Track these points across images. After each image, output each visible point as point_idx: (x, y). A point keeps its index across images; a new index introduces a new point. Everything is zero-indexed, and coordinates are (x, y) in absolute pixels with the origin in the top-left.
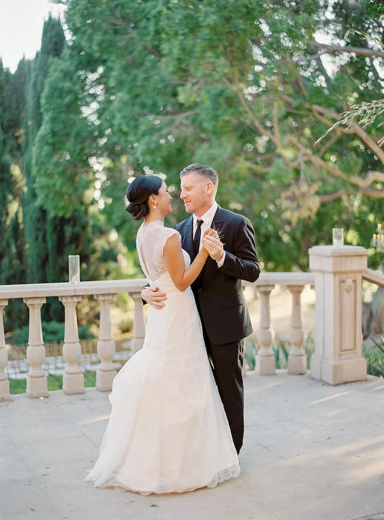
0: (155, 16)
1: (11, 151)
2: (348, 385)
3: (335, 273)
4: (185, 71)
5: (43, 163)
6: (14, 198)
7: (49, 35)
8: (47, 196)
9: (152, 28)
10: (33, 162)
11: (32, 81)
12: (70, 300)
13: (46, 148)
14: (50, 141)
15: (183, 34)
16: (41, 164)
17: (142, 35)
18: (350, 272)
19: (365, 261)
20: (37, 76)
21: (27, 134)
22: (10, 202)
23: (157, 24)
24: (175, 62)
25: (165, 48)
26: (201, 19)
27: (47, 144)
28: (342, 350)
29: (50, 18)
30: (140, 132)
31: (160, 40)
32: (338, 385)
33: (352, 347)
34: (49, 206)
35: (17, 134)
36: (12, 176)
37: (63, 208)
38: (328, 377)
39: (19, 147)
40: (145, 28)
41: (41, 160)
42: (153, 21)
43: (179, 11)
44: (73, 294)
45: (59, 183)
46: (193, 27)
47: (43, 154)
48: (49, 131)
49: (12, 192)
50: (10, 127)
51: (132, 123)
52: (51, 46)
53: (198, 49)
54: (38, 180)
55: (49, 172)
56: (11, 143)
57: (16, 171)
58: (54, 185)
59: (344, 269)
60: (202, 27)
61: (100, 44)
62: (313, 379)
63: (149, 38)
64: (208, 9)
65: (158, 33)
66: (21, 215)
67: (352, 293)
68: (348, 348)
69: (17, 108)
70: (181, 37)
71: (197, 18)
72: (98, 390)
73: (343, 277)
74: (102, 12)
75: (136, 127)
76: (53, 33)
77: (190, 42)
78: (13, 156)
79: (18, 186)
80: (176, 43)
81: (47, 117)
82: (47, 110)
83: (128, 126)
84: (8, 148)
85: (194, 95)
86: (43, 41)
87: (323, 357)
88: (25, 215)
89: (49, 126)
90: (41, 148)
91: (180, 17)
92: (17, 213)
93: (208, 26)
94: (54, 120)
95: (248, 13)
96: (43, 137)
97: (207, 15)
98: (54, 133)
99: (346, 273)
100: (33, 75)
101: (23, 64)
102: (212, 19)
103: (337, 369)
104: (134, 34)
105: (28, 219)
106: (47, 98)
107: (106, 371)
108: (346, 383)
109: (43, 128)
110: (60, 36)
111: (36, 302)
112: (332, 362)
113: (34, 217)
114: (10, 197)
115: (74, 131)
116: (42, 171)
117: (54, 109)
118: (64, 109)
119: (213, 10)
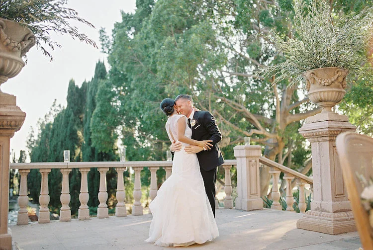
0: (153, 55)
1: (78, 124)
2: (254, 211)
3: (246, 157)
4: (168, 78)
5: (96, 126)
6: (78, 147)
7: (98, 69)
8: (97, 142)
9: (151, 60)
10: (91, 125)
11: (90, 90)
12: (120, 169)
13: (98, 119)
14: (100, 115)
15: (167, 61)
16: (94, 126)
17: (146, 65)
18: (254, 157)
19: (260, 151)
20: (92, 88)
21: (86, 116)
22: (76, 149)
23: (154, 58)
24: (163, 74)
25: (158, 68)
26: (176, 54)
27: (98, 116)
28: (251, 194)
29: (99, 62)
30: (145, 109)
31: (156, 66)
32: (250, 211)
33: (256, 193)
34: (97, 147)
35: (81, 117)
36: (78, 136)
37: (104, 148)
38: (245, 207)
39: (82, 123)
40: (148, 61)
41: (95, 124)
42: (152, 57)
43: (166, 51)
44: (122, 166)
45: (103, 136)
46: (172, 59)
47: (96, 121)
48: (99, 111)
49: (77, 144)
50: (78, 113)
51: (141, 105)
52: (99, 75)
53: (175, 68)
54: (93, 134)
55: (99, 130)
56: (78, 120)
57: (80, 134)
58: (101, 137)
59: (250, 155)
60: (176, 58)
61: (127, 68)
62: (238, 209)
63: (150, 65)
64: (179, 49)
65: (154, 63)
66: (81, 155)
67: (255, 166)
68: (254, 193)
69: (81, 105)
70: (167, 63)
71: (174, 54)
72: (133, 215)
73: (251, 159)
74: (128, 53)
75: (143, 106)
76: (101, 69)
77: (170, 65)
78: (79, 127)
79: (81, 141)
80: (164, 65)
81: (98, 104)
82: (99, 101)
83: (140, 106)
84: (77, 122)
85: (172, 89)
86: (95, 72)
87: (242, 198)
88: (83, 155)
89: (99, 108)
90: (95, 119)
91: (166, 53)
92: (79, 154)
93: (179, 57)
94: (102, 106)
95: (197, 52)
96: (96, 114)
97: (179, 52)
98: (101, 112)
99: (252, 157)
100: (90, 88)
101: (84, 84)
102: (182, 54)
103: (249, 203)
104: (142, 64)
105: (85, 156)
106: (99, 95)
107: (138, 205)
108: (253, 210)
109: (96, 109)
110: (104, 70)
111: (104, 170)
112: (246, 200)
113: (88, 155)
114: (76, 146)
115: (111, 111)
116: (95, 130)
117: (102, 100)
118: (106, 100)
119: (182, 50)
